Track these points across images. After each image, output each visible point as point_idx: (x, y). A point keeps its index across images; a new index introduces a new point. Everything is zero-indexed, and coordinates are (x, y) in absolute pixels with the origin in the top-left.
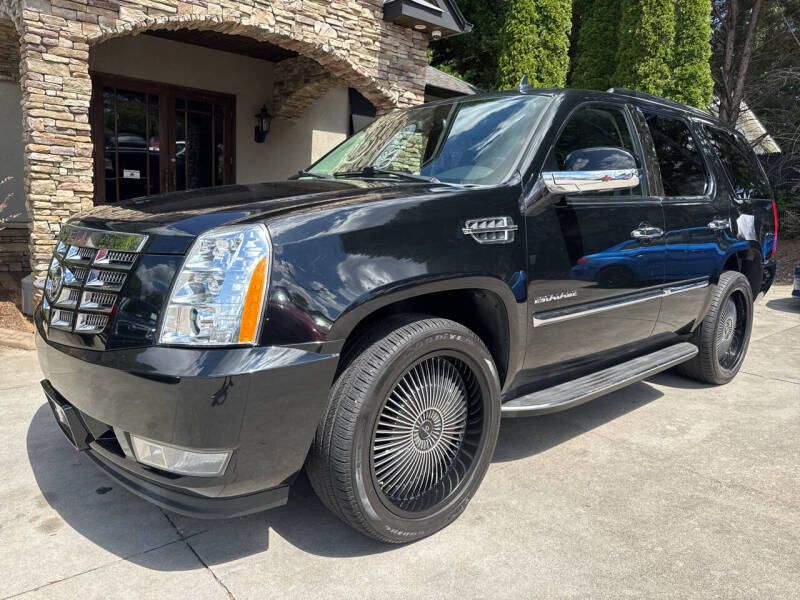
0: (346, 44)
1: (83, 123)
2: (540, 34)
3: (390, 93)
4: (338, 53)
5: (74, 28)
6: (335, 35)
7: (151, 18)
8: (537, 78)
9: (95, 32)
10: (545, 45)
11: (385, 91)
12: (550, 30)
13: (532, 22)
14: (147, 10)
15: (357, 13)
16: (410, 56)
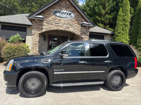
0: (75, 30)
1: (37, 43)
2: (123, 23)
3: (82, 37)
4: (73, 32)
5: (37, 32)
6: (73, 29)
7: (47, 30)
8: (122, 30)
9: (40, 32)
10: (124, 24)
11: (81, 36)
12: (125, 22)
13: (121, 20)
14: (46, 29)
15: (77, 26)
16: (86, 31)
